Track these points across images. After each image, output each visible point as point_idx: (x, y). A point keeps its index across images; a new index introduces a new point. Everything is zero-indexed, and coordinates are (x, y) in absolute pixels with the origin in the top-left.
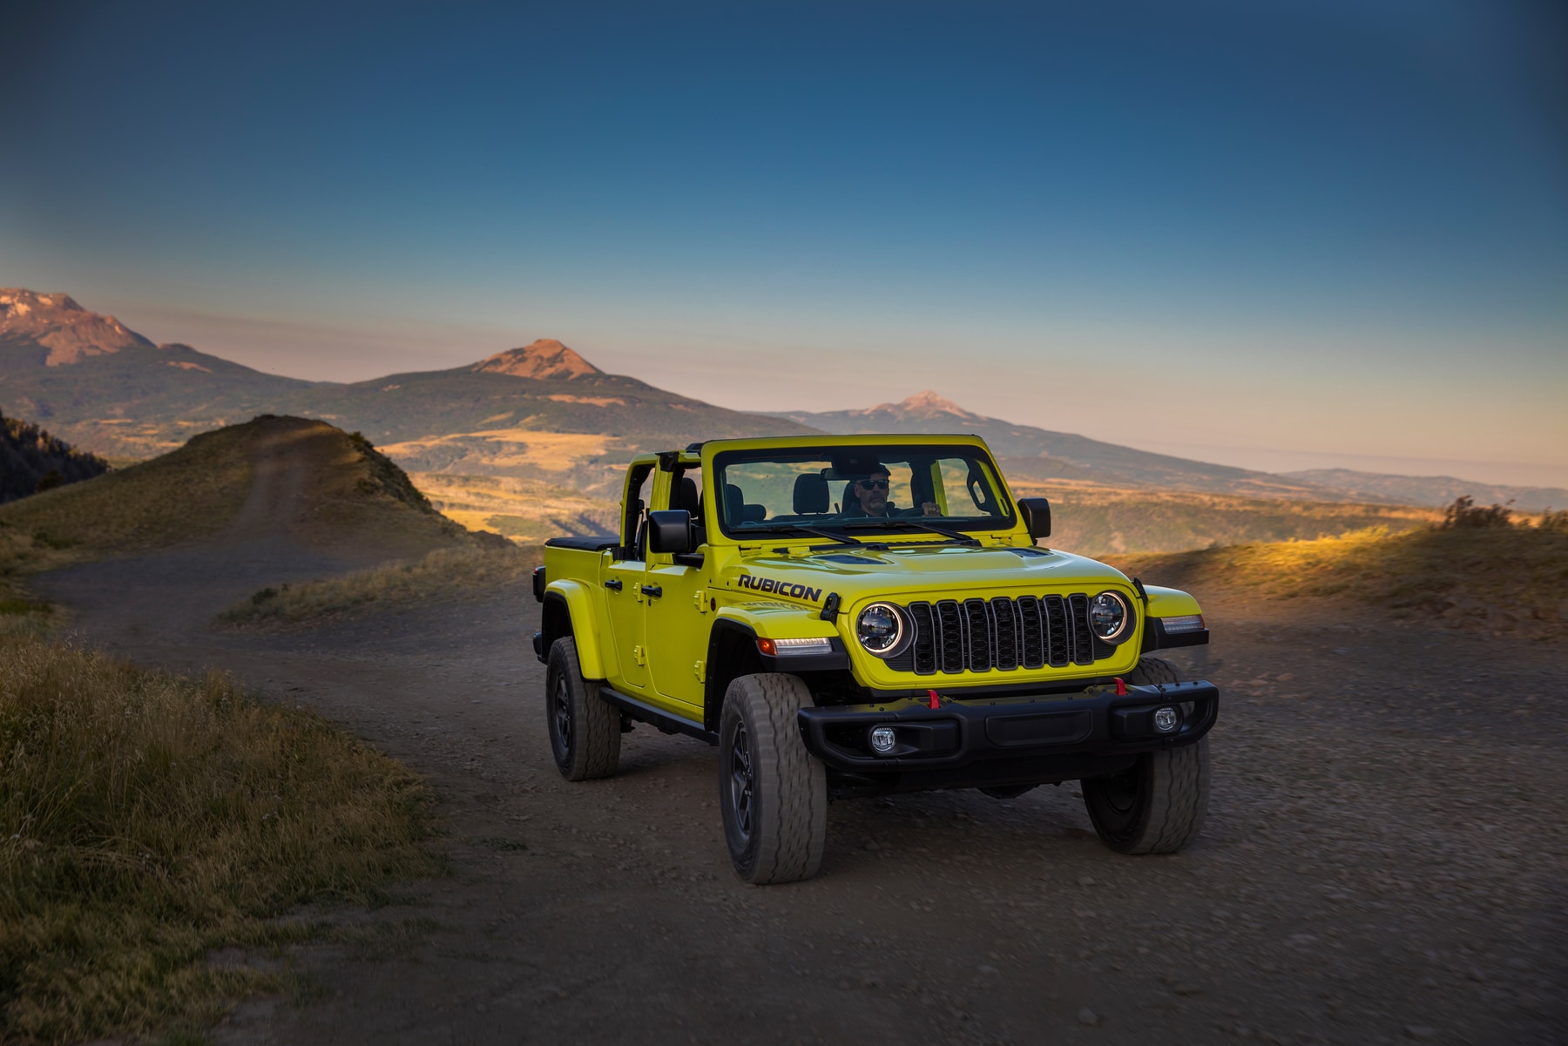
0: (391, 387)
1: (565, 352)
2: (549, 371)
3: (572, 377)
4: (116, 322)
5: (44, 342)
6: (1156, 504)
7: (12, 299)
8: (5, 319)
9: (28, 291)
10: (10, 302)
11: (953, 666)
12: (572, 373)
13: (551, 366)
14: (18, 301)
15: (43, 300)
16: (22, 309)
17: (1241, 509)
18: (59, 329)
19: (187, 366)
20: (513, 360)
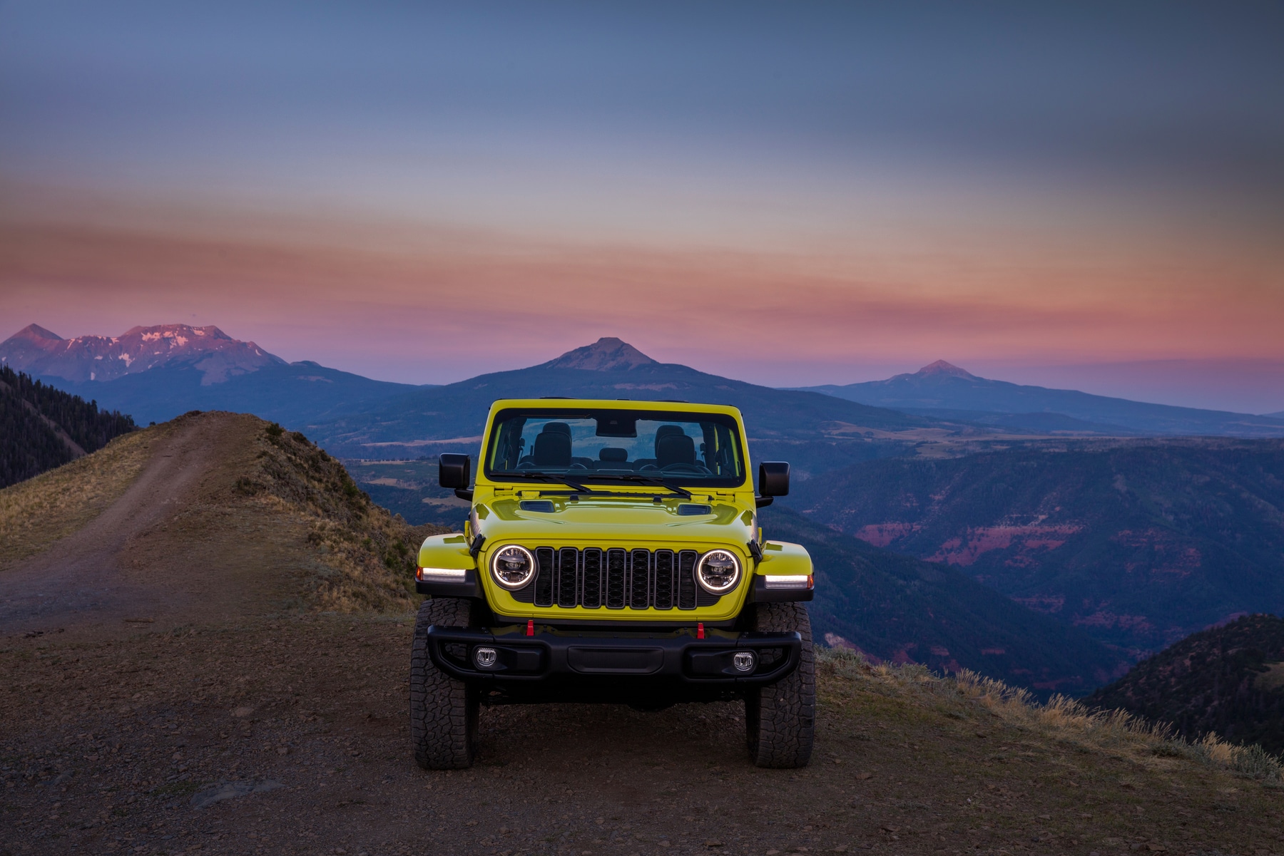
0: (480, 385)
1: (624, 347)
2: (611, 364)
3: (631, 368)
4: (255, 346)
5: (199, 367)
6: (1153, 448)
7: (173, 333)
8: (169, 350)
9: (186, 326)
10: (172, 336)
11: (568, 601)
12: (631, 365)
13: (613, 360)
14: (178, 335)
15: (197, 332)
16: (182, 340)
17: (1232, 448)
18: (211, 355)
19: (313, 379)
20: (581, 356)
